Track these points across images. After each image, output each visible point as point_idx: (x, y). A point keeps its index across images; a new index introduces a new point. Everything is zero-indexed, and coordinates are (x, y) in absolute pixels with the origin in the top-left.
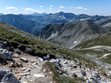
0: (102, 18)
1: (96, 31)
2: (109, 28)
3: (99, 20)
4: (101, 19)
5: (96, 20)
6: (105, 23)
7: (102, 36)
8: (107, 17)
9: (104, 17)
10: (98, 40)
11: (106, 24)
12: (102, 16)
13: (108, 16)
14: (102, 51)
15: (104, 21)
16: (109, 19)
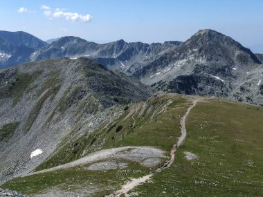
0: (140, 49)
1: (116, 100)
2: (165, 88)
3: (128, 59)
4: (138, 53)
5: (120, 58)
6: (148, 67)
7: (132, 112)
8: (156, 46)
9: (147, 45)
10: (119, 129)
11: (155, 71)
12: (139, 43)
13: (160, 44)
14: (118, 168)
15: (146, 64)
16: (162, 53)
